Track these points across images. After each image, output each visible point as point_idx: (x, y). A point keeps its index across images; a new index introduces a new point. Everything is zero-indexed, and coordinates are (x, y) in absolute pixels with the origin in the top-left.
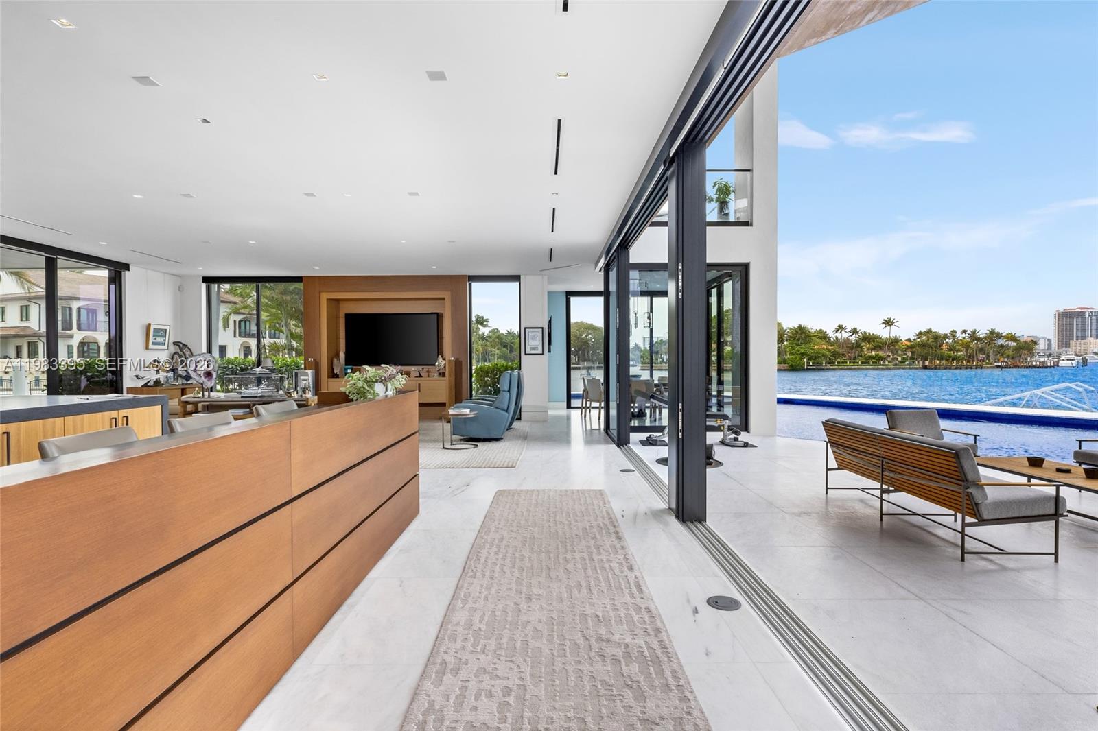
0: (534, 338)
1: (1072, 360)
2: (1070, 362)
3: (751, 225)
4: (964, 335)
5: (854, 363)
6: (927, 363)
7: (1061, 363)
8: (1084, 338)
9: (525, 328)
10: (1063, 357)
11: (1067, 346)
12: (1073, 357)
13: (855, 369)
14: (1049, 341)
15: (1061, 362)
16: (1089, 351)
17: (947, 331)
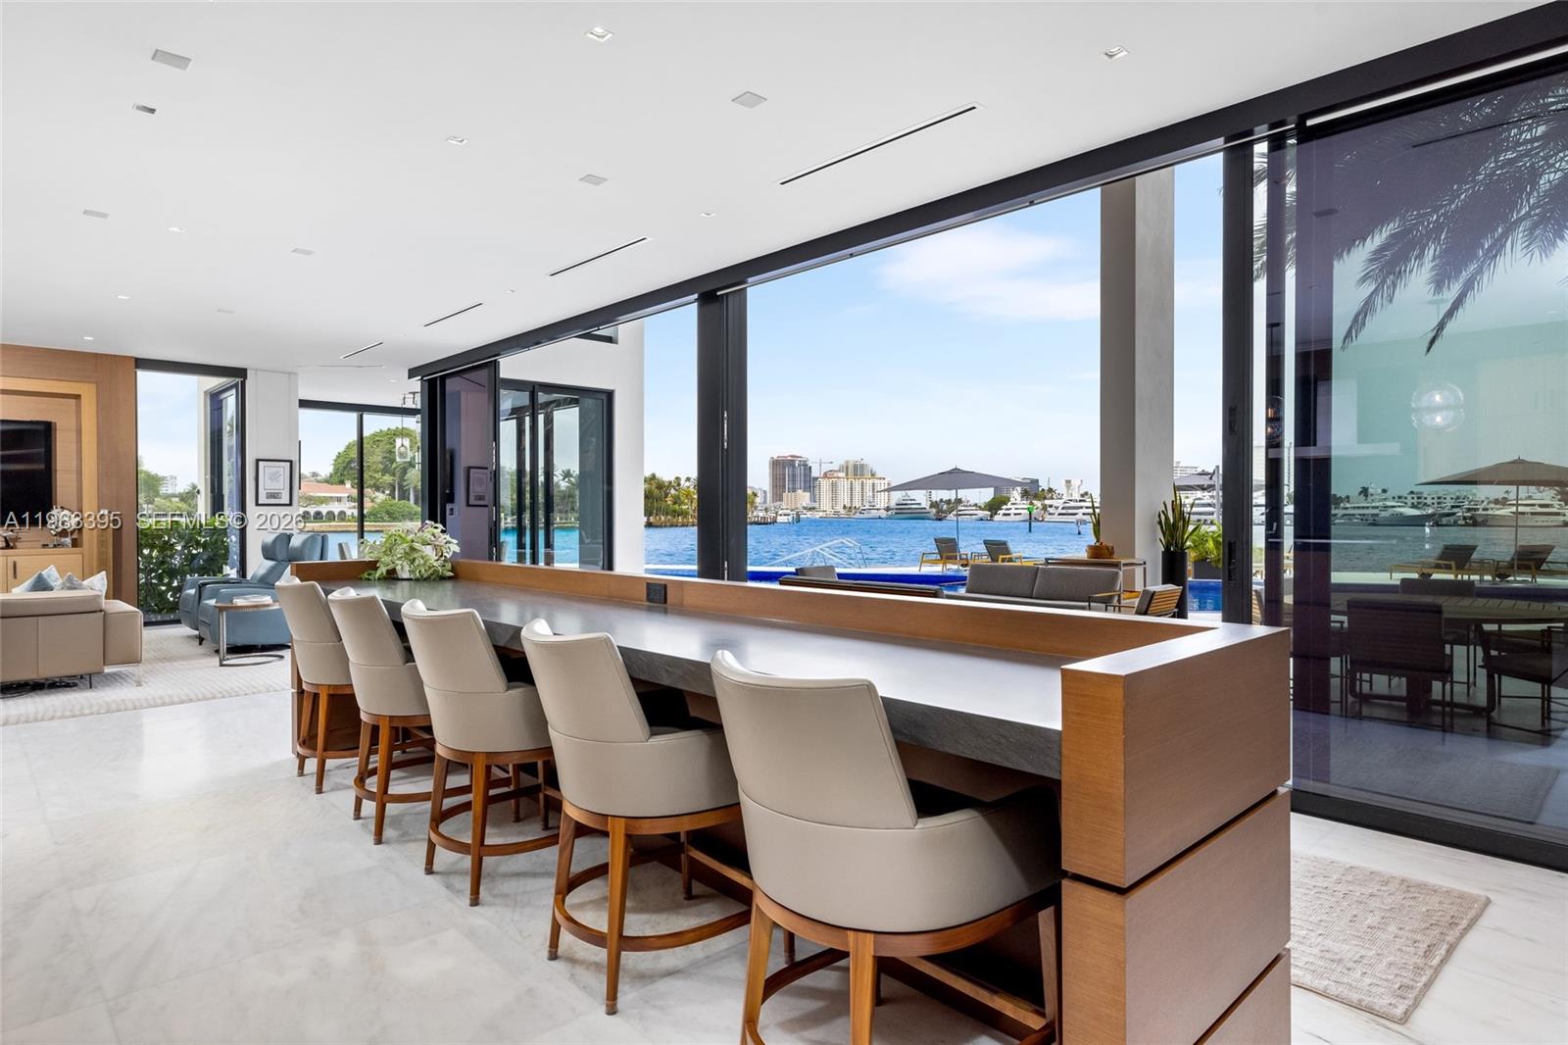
0: (274, 477)
1: (788, 515)
2: (786, 517)
3: (616, 343)
4: (687, 484)
5: (566, 519)
6: (652, 519)
7: (780, 519)
8: (794, 490)
9: (258, 461)
10: (780, 512)
11: (781, 500)
12: (788, 512)
13: (568, 527)
14: (765, 492)
15: (779, 517)
16: (799, 506)
17: (672, 479)
